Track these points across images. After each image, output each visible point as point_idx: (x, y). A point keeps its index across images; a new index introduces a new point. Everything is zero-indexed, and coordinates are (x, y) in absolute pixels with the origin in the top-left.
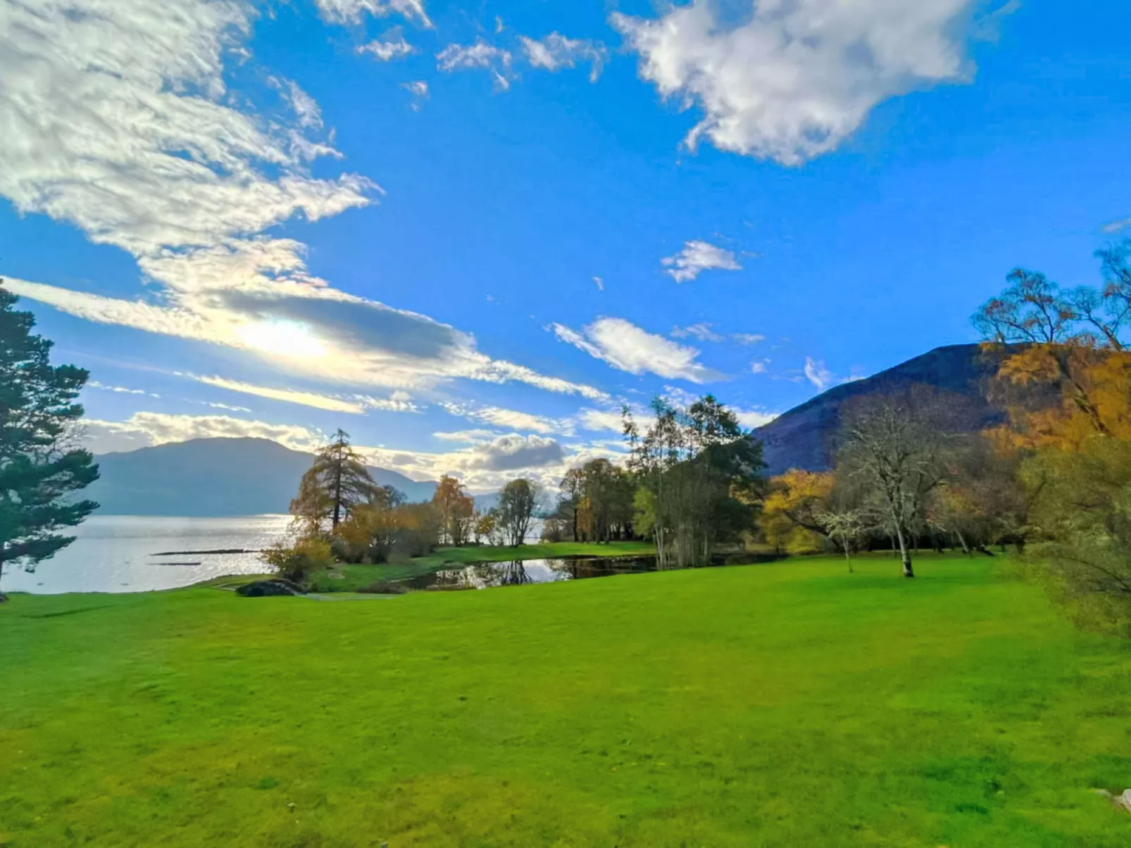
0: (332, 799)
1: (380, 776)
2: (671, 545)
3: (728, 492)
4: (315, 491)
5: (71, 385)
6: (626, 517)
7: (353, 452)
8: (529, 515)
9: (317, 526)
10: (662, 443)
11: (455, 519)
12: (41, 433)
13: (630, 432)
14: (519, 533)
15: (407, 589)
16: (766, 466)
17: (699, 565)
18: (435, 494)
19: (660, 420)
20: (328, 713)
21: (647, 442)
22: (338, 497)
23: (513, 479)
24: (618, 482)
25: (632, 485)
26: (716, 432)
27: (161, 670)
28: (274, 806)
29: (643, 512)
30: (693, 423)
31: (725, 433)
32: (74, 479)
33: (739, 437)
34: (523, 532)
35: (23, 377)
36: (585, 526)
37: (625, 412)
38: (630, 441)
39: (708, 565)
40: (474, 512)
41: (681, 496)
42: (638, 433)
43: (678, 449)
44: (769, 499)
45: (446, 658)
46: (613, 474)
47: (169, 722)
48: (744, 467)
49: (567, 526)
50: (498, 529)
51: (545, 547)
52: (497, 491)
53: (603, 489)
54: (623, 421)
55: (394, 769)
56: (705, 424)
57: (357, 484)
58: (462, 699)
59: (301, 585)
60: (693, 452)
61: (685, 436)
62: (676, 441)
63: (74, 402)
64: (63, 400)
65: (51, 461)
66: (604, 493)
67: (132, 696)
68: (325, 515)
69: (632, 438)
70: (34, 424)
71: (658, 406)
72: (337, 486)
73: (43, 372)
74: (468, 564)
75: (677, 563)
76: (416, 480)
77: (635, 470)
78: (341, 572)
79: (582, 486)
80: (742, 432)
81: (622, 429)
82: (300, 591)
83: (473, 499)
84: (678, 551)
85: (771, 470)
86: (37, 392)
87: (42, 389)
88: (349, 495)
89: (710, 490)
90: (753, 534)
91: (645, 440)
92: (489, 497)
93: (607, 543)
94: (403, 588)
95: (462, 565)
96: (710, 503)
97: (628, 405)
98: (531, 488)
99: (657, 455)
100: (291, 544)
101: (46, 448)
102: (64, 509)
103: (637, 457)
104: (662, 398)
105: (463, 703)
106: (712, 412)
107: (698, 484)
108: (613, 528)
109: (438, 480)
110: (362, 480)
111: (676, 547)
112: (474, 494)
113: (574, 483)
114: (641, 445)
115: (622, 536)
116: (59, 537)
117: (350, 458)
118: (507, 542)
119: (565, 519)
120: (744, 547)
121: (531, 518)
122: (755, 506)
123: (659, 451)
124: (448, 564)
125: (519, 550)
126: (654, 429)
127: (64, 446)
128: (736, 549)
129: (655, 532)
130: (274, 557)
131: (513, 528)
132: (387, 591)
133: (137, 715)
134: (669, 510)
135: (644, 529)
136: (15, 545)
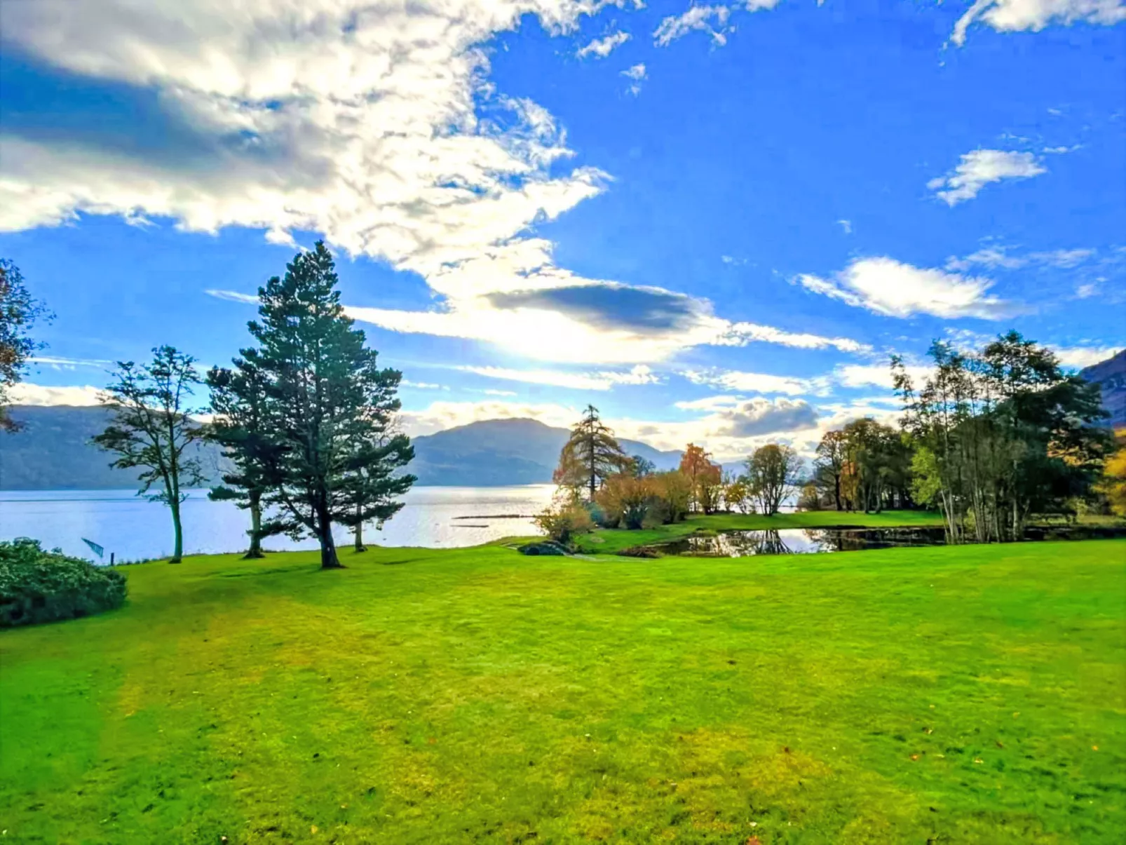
0: (621, 737)
1: (661, 723)
2: (965, 515)
3: (1046, 451)
4: (573, 463)
5: (391, 384)
6: (901, 483)
7: (603, 425)
8: (783, 483)
9: (577, 494)
10: (945, 395)
11: (703, 486)
12: (376, 424)
13: (903, 385)
14: (773, 502)
15: (662, 554)
16: (1106, 414)
17: (1006, 539)
18: (682, 463)
19: (942, 368)
20: (607, 661)
21: (925, 396)
22: (593, 467)
23: (761, 445)
24: (888, 445)
25: (908, 446)
26: (1024, 377)
27: (472, 611)
28: (575, 734)
29: (924, 478)
30: (989, 368)
31: (1038, 377)
32: (400, 457)
33: (1060, 381)
34: (777, 500)
35: (362, 381)
36: (850, 494)
37: (895, 363)
38: (903, 396)
39: (1020, 540)
40: (723, 481)
41: (976, 458)
42: (912, 386)
43: (969, 401)
44: (1114, 458)
45: (709, 622)
46: (881, 435)
47: (484, 653)
48: (1070, 417)
49: (828, 494)
50: (748, 497)
51: (803, 516)
52: (746, 459)
53: (869, 452)
54: (892, 374)
55: (674, 720)
56: (1008, 368)
57: (607, 455)
58: (732, 663)
59: (568, 546)
60: (990, 404)
61: (978, 385)
62: (966, 392)
63: (394, 397)
64: (387, 397)
65: (384, 445)
66: (871, 457)
67: (455, 630)
68: (583, 484)
69: (905, 393)
70: (372, 416)
71: (937, 353)
72: (591, 457)
73: (372, 376)
74: (721, 531)
75: (974, 536)
76: (662, 450)
77: (909, 429)
78: (600, 536)
79: (844, 450)
80: (1066, 373)
81: (891, 383)
82: (568, 551)
83: (720, 466)
84: (974, 523)
85: (1113, 420)
86: (372, 392)
87: (374, 389)
88: (603, 465)
89: (1019, 449)
90: (1088, 503)
91: (923, 393)
92: (737, 464)
93: (878, 512)
94: (658, 553)
95: (714, 532)
96: (1018, 465)
97: (898, 355)
98: (783, 454)
99: (940, 410)
100: (557, 510)
101: (379, 435)
102: (395, 482)
103: (912, 414)
104: (942, 342)
105: (733, 667)
106: (1018, 353)
107: (1000, 440)
108: (885, 495)
109: (685, 449)
110: (613, 451)
111: (972, 518)
112: (720, 462)
113: (833, 448)
114: (918, 400)
115: (897, 505)
116: (394, 503)
117: (600, 432)
118: (760, 511)
119: (824, 485)
120: (1074, 520)
121: (785, 487)
122: (1091, 467)
123: (942, 405)
124: (700, 532)
125: (773, 518)
126: (934, 380)
127: (391, 433)
128: (1063, 521)
129: (942, 501)
130: (545, 520)
131: (766, 497)
132: (644, 555)
133: (461, 644)
134: (959, 474)
135: (927, 497)
136: (368, 509)
